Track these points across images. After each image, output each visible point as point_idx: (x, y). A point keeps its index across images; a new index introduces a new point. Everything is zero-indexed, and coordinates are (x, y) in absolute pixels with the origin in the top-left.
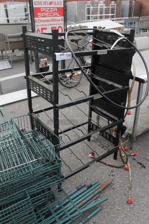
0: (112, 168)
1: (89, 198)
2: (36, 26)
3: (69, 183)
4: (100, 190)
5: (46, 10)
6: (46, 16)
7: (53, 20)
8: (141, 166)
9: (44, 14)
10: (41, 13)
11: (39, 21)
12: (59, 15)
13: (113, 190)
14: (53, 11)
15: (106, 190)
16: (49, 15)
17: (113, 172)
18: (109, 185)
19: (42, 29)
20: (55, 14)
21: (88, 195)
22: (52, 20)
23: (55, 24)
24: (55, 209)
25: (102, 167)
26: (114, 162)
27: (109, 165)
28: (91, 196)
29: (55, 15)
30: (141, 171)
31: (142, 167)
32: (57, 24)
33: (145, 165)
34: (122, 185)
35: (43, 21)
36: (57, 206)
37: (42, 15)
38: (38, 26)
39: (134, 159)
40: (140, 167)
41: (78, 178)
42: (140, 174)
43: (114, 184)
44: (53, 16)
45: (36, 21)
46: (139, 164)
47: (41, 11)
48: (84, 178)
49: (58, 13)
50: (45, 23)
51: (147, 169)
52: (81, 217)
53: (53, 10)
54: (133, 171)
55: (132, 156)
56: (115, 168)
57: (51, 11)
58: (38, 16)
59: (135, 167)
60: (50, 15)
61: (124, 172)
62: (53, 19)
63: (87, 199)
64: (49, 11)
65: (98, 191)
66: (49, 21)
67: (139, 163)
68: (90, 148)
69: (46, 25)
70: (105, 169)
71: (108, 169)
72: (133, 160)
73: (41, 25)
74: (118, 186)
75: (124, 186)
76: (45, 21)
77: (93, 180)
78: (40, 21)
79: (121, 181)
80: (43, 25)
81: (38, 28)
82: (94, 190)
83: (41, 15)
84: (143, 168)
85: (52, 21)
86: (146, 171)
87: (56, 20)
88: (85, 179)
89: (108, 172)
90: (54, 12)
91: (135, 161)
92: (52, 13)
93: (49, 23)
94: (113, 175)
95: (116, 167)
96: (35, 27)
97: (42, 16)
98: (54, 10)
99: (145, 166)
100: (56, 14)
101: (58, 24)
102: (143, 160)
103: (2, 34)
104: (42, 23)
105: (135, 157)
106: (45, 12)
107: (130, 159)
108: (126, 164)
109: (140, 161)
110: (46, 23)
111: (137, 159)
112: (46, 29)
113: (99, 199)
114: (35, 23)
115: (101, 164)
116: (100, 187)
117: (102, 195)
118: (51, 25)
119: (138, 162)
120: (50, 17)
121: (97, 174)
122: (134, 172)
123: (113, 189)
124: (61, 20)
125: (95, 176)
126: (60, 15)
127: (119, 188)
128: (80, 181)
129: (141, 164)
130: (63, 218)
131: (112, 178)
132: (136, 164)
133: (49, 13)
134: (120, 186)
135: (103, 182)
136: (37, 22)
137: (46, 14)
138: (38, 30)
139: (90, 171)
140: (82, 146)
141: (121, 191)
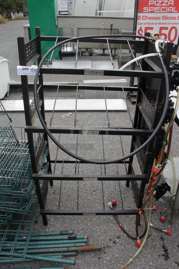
0: (122, 233)
1: (60, 249)
2: (139, 24)
3: (61, 222)
4: (79, 249)
5: (156, 4)
6: (155, 11)
7: (165, 18)
8: (163, 253)
9: (153, 9)
10: (148, 8)
11: (144, 18)
12: (175, 10)
13: (97, 259)
14: (167, 5)
15: (90, 254)
16: (160, 10)
17: (118, 238)
18: (99, 250)
19: (146, 29)
20: (170, 9)
21: (62, 245)
22: (162, 17)
23: (166, 24)
24: (21, 239)
25: (111, 225)
26: (132, 228)
27: (122, 228)
28: (64, 249)
29: (169, 11)
30: (157, 260)
31: (163, 255)
32: (169, 24)
33: (170, 255)
34: (114, 261)
35: (149, 18)
36: (25, 237)
37: (150, 10)
38: (141, 24)
39: (162, 239)
40: (161, 253)
41: (75, 222)
42: (151, 263)
43: (105, 253)
44: (166, 12)
45: (140, 17)
46: (163, 250)
47: (149, 5)
48: (81, 226)
49: (175, 8)
50: (151, 21)
51: (169, 263)
52: (38, 264)
53: (167, 3)
54: (146, 253)
55: (163, 234)
56: (126, 235)
57: (163, 5)
58: (144, 12)
59: (154, 249)
60: (162, 10)
61: (133, 247)
62: (165, 16)
63: (57, 250)
64: (161, 5)
65: (76, 248)
66: (159, 18)
67: (164, 248)
68: (121, 195)
69: (153, 24)
70: (113, 230)
71: (116, 232)
72: (160, 240)
73: (146, 23)
74: (108, 258)
75: (116, 264)
76: (153, 18)
77: (87, 233)
78: (146, 18)
79: (117, 255)
80: (149, 24)
81: (141, 27)
82: (73, 245)
83: (148, 10)
84: (164, 257)
85: (162, 19)
86: (165, 264)
87: (169, 18)
88: (80, 228)
89: (113, 235)
90: (168, 7)
91: (162, 242)
92: (165, 8)
93: (158, 21)
94: (114, 242)
95: (128, 235)
96: (137, 25)
97: (149, 12)
98: (169, 3)
99: (168, 257)
100: (172, 9)
101: (172, 24)
102: (174, 248)
103: (118, 29)
104: (147, 21)
105: (166, 237)
106: (155, 7)
107: (158, 235)
108: (140, 238)
109: (169, 247)
110: (154, 21)
111: (167, 241)
112: (152, 28)
113: (73, 258)
114: (138, 20)
115: (114, 221)
116: (83, 246)
117: (80, 257)
118: (160, 24)
119: (164, 246)
120: (160, 12)
121: (98, 230)
122: (145, 255)
123: (99, 258)
124: (177, 18)
125: (95, 230)
126: (177, 11)
127: (106, 263)
128: (73, 226)
129: (166, 251)
130: (19, 252)
131: (111, 244)
132: (158, 246)
133: (160, 8)
134: (110, 261)
135: (95, 243)
136: (140, 19)
137: (156, 9)
138: (141, 29)
139: (94, 223)
140: (114, 188)
141: (105, 267)
